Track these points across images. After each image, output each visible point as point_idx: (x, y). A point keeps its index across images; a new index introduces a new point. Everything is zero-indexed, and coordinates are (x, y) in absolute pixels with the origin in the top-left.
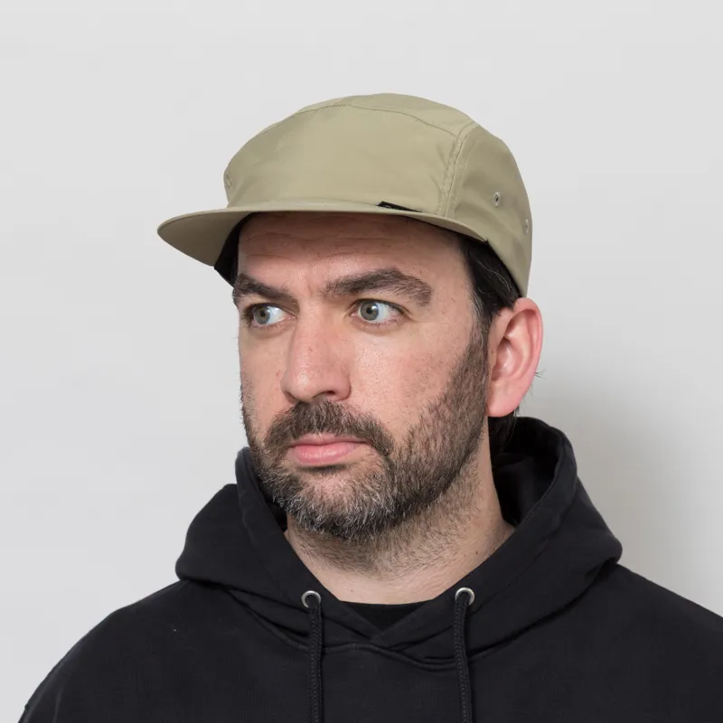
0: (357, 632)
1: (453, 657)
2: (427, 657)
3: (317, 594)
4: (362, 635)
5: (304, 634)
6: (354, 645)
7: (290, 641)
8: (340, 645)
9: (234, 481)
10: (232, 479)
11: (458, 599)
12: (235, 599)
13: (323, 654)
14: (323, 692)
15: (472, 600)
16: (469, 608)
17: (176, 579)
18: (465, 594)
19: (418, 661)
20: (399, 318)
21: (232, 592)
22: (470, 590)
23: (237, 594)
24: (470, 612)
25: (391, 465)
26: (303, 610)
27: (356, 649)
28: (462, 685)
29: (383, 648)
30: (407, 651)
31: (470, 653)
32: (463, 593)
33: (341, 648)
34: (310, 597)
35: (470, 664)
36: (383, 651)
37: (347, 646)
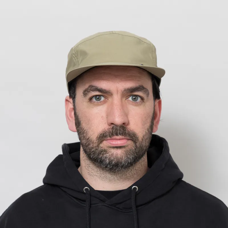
0: (101, 200)
1: (131, 208)
2: (123, 208)
3: (88, 188)
4: (103, 201)
5: (85, 201)
6: (101, 204)
7: (80, 203)
8: (95, 204)
9: (62, 153)
10: (61, 153)
11: (133, 190)
12: (62, 190)
13: (90, 207)
14: (90, 218)
15: (137, 190)
16: (136, 192)
17: (43, 184)
18: (135, 188)
19: (121, 209)
20: (142, 101)
21: (61, 187)
22: (137, 187)
23: (62, 188)
24: (137, 194)
25: (136, 146)
26: (84, 193)
27: (101, 205)
28: (134, 216)
29: (110, 205)
30: (117, 206)
31: (137, 207)
32: (134, 188)
33: (96, 205)
34: (86, 189)
35: (137, 210)
36: (109, 206)
37: (98, 204)
